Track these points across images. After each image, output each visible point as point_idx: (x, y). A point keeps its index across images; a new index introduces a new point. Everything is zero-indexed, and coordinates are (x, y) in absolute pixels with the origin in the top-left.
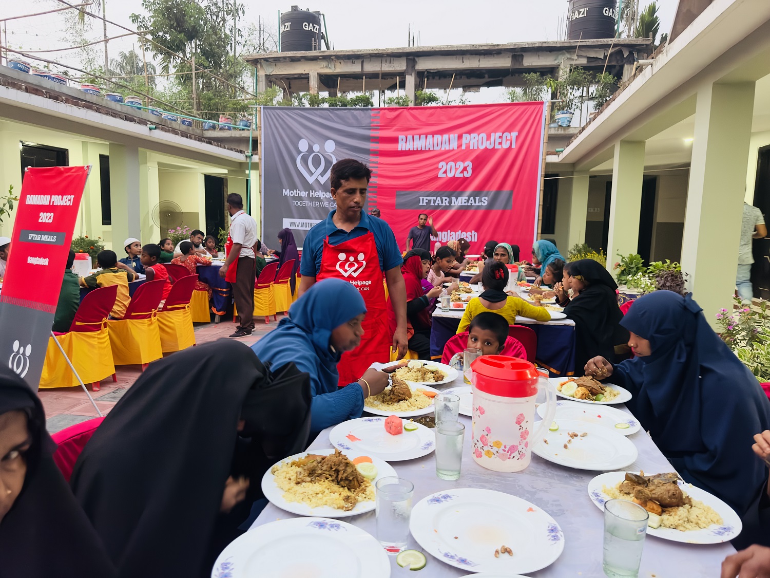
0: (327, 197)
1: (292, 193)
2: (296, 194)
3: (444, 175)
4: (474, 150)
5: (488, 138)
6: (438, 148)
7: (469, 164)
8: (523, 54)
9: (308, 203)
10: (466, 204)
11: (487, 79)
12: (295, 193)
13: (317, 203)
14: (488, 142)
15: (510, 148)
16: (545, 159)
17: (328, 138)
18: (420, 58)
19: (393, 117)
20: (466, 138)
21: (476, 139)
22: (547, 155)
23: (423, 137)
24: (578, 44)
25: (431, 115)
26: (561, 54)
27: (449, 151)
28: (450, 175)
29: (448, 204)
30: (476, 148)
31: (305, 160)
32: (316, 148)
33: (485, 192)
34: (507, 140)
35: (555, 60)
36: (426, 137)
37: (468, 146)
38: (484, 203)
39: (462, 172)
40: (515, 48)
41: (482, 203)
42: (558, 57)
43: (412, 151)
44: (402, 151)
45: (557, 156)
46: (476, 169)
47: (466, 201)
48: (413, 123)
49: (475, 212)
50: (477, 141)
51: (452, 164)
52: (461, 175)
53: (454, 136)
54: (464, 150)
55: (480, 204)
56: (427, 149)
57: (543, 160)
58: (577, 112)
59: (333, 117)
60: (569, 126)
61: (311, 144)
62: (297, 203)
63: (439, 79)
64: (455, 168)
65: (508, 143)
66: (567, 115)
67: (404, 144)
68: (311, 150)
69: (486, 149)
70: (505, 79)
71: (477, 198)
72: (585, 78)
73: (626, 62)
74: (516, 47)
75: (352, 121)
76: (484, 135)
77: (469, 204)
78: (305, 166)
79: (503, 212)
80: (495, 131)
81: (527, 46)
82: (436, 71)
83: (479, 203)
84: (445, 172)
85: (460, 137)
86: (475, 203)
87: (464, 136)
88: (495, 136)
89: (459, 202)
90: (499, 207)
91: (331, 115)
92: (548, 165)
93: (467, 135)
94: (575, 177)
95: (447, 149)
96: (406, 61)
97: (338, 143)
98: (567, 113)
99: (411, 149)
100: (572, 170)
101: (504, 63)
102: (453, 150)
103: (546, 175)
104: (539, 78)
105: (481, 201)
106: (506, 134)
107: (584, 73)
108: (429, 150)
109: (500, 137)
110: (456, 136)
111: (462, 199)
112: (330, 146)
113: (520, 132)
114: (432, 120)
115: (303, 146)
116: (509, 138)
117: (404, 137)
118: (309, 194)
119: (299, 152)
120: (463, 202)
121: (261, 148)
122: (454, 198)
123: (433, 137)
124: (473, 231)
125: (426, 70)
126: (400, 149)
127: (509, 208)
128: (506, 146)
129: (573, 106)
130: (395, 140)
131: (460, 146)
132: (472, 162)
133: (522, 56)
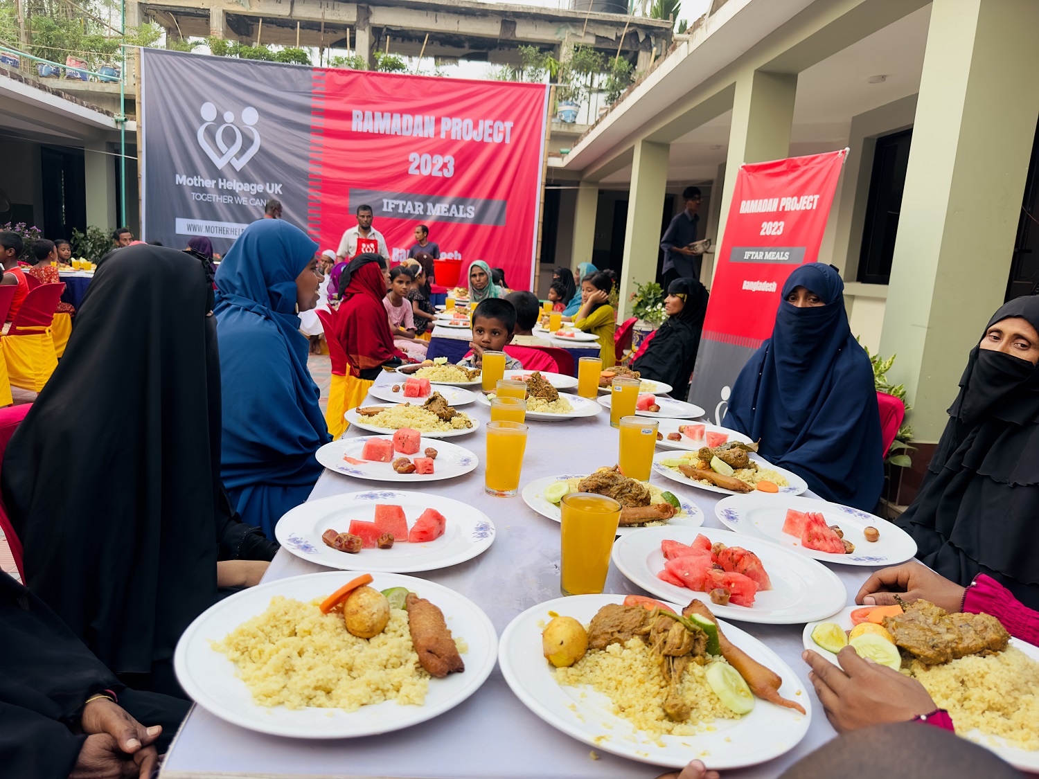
0: (245, 190)
1: (190, 182)
2: (197, 182)
3: (417, 172)
4: (456, 141)
5: (476, 126)
6: (407, 134)
7: (449, 159)
8: (516, 20)
9: (216, 198)
10: (447, 214)
11: (466, 50)
12: (194, 181)
13: (230, 198)
14: (475, 132)
15: (502, 144)
16: (547, 162)
17: (249, 105)
18: (376, 8)
19: (344, 83)
20: (446, 124)
21: (460, 126)
22: (549, 156)
23: (387, 115)
24: (587, 17)
25: (399, 86)
26: (563, 27)
27: (423, 139)
28: (425, 172)
29: (422, 213)
30: (459, 138)
31: (210, 133)
32: (229, 117)
33: (470, 200)
34: (499, 131)
35: (557, 34)
36: (392, 116)
37: (448, 133)
38: (470, 214)
39: (441, 169)
40: (506, 12)
41: (468, 214)
42: (559, 29)
43: (371, 134)
44: (357, 133)
45: (560, 159)
46: (461, 167)
47: (446, 210)
48: (373, 94)
49: (459, 226)
50: (460, 129)
51: (428, 157)
52: (439, 174)
53: (430, 119)
54: (442, 139)
55: (464, 216)
56: (393, 133)
57: (545, 164)
58: (584, 105)
59: (255, 74)
60: (574, 122)
61: (221, 110)
62: (198, 197)
63: (403, 41)
64: (432, 164)
65: (501, 136)
66: (572, 108)
67: (360, 123)
68: (220, 119)
69: (473, 141)
70: (491, 53)
71: (461, 207)
72: (595, 61)
73: (641, 48)
74: (507, 10)
75: (284, 83)
76: (469, 122)
77: (451, 215)
78: (211, 143)
79: (494, 229)
80: (485, 117)
81: (521, 10)
82: (399, 29)
83: (463, 213)
84: (418, 167)
85: (438, 121)
86: (458, 213)
87: (444, 120)
88: (485, 124)
89: (438, 210)
90: (489, 221)
91: (251, 70)
92: (550, 170)
93: (448, 120)
94: (582, 188)
95: (421, 135)
96: (356, 10)
97: (261, 112)
98: (572, 105)
99: (371, 131)
100: (578, 180)
101: (491, 29)
102: (429, 138)
103: (548, 183)
104: (539, 54)
105: (467, 212)
106: (498, 123)
107: (594, 54)
108: (396, 135)
109: (491, 127)
110: (433, 118)
111: (441, 207)
112: (250, 117)
113: (516, 123)
114: (400, 93)
115: (208, 112)
116: (501, 129)
117: (360, 113)
118: (217, 185)
119: (202, 121)
120: (443, 211)
121: (141, 110)
122: (430, 205)
123: (401, 116)
124: (456, 252)
125: (386, 26)
126: (354, 129)
127: (502, 224)
128: (498, 139)
129: (580, 96)
130: (348, 116)
131: (437, 133)
132: (455, 156)
133: (514, 23)
